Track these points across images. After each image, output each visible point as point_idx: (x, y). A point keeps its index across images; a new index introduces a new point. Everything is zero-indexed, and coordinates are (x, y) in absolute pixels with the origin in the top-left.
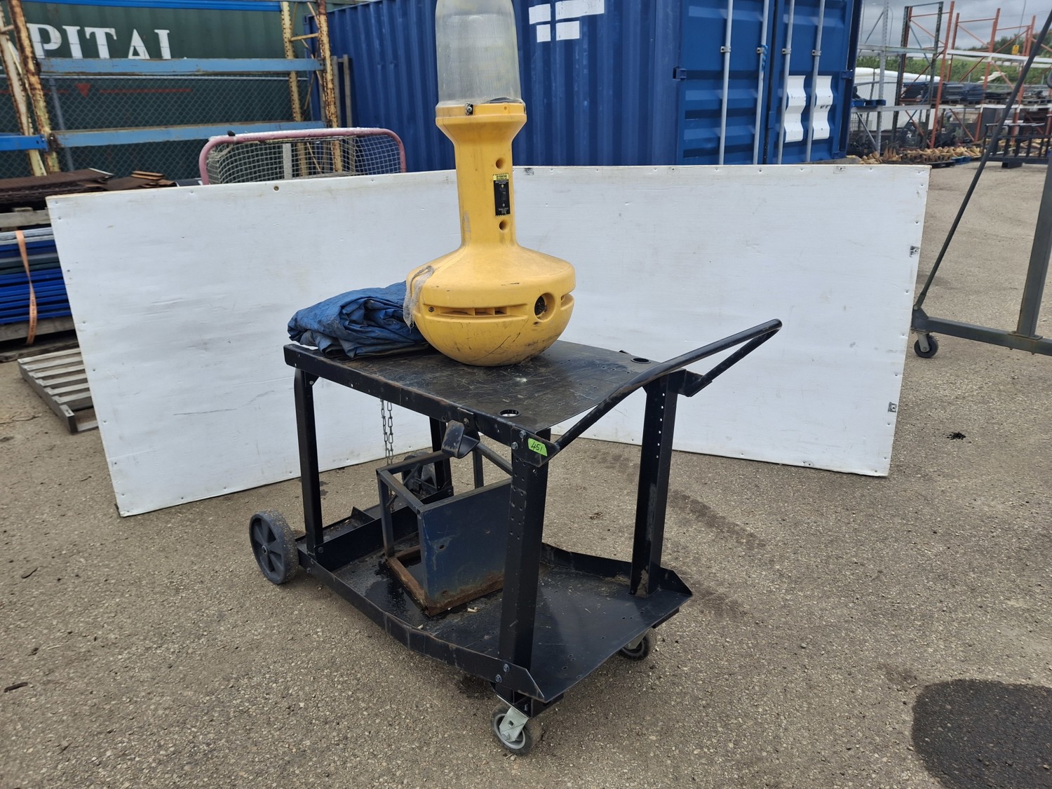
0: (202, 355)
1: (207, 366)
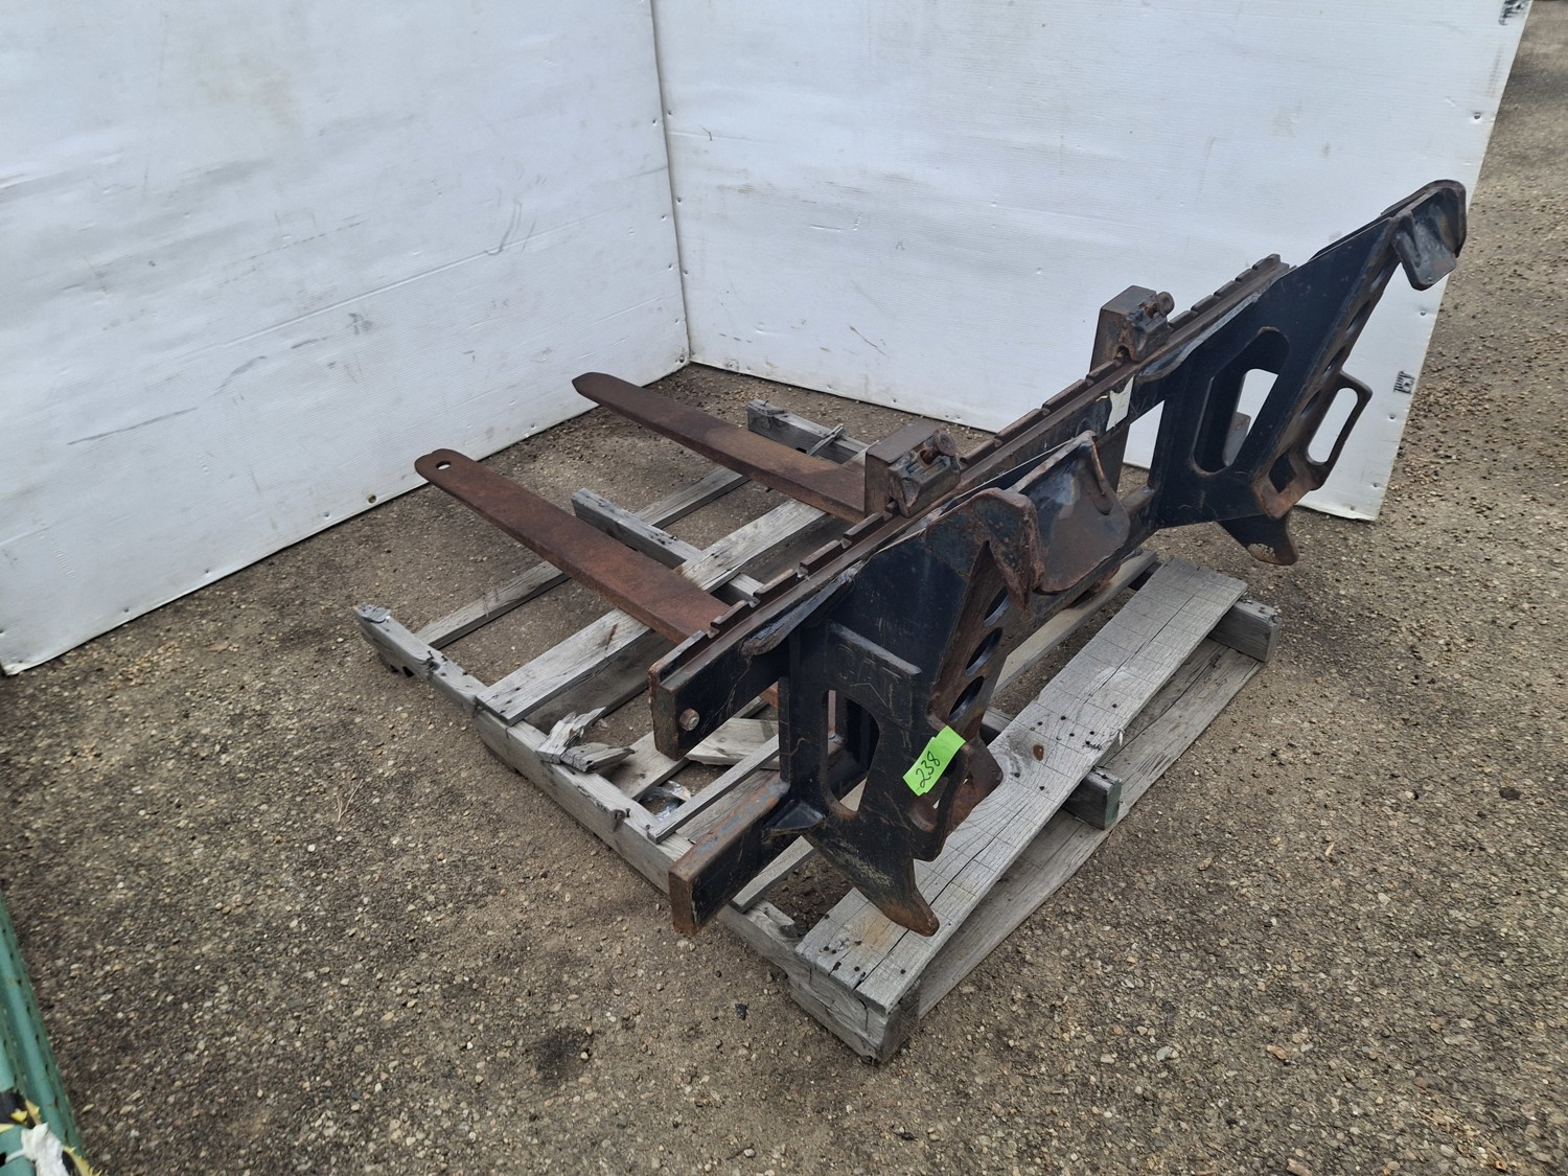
0: (97, 303)
1: (115, 324)
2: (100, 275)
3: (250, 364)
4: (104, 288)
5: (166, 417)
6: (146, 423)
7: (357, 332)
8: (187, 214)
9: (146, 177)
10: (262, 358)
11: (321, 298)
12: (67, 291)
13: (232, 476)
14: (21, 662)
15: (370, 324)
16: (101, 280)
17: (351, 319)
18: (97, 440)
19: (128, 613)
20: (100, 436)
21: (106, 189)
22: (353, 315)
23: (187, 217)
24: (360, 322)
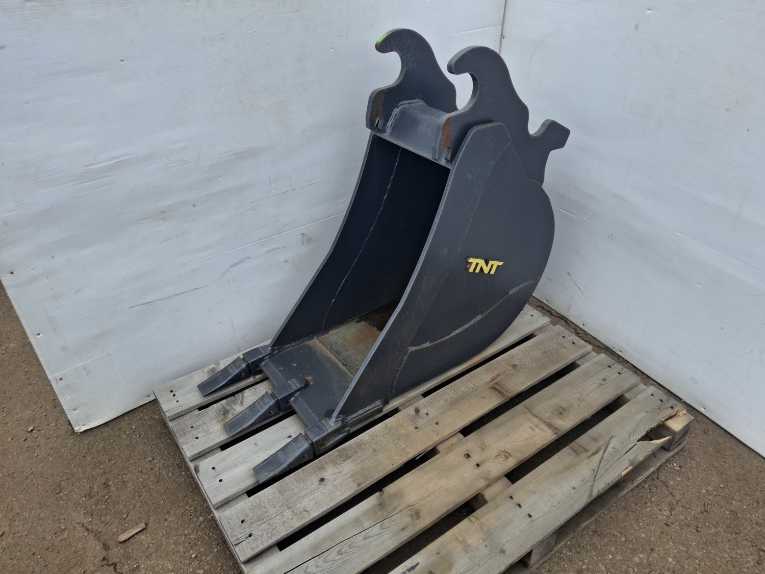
2: (163, 212)
3: (241, 262)
4: (164, 219)
5: (189, 291)
6: (177, 295)
7: (303, 243)
8: (219, 177)
9: (199, 156)
10: (248, 258)
11: (287, 225)
12: (142, 221)
13: (221, 323)
14: (84, 425)
15: (311, 239)
16: (163, 215)
17: (302, 236)
18: (145, 305)
19: (149, 398)
20: (149, 303)
21: (174, 163)
22: (303, 234)
23: (219, 179)
24: (306, 238)
